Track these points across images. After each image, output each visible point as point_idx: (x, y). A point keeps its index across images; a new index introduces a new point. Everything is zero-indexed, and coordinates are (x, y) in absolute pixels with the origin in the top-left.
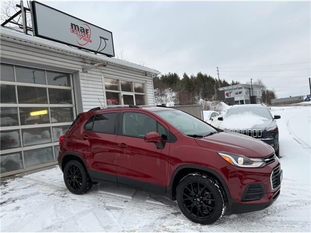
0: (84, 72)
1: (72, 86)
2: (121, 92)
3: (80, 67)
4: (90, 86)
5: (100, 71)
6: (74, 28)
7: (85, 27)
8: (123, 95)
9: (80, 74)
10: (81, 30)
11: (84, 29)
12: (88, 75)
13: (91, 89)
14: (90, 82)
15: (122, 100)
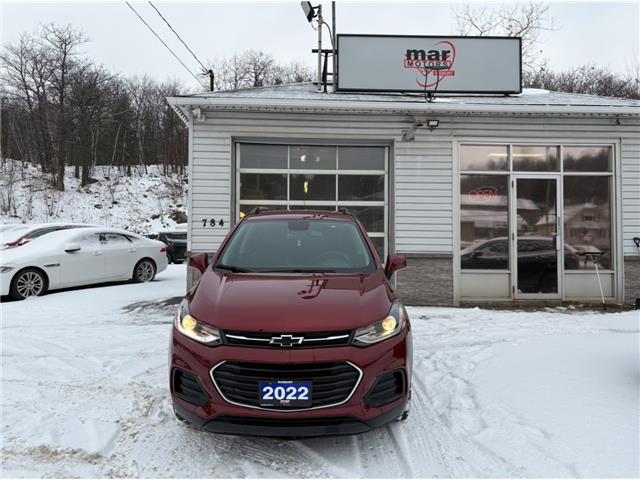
0: (407, 141)
1: (386, 168)
2: (511, 172)
3: (399, 132)
4: (419, 165)
5: (448, 132)
6: (413, 57)
7: (441, 47)
8: (518, 180)
9: (396, 145)
10: (430, 57)
11: (437, 53)
12: (416, 145)
13: (419, 172)
14: (419, 158)
15: (513, 192)
